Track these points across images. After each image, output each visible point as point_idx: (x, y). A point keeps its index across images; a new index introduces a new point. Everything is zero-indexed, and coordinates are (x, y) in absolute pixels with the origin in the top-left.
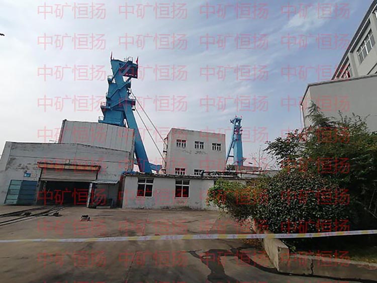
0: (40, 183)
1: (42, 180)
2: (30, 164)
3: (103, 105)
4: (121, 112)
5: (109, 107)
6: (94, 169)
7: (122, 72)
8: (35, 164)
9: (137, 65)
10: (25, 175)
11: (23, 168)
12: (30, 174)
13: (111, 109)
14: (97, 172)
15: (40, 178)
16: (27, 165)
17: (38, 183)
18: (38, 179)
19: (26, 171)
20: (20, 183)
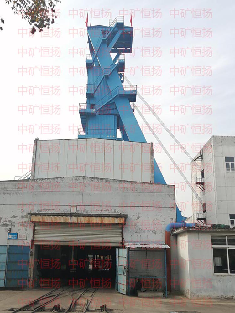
0: (34, 250)
1: (36, 243)
2: (14, 217)
3: (83, 108)
4: (113, 116)
5: (94, 110)
6: (117, 221)
7: (108, 45)
8: (22, 217)
9: (132, 28)
10: (10, 236)
11: (5, 225)
12: (17, 234)
13: (97, 114)
14: (122, 226)
15: (33, 241)
16: (12, 219)
17: (31, 250)
18: (30, 243)
19: (11, 229)
20: (5, 250)
